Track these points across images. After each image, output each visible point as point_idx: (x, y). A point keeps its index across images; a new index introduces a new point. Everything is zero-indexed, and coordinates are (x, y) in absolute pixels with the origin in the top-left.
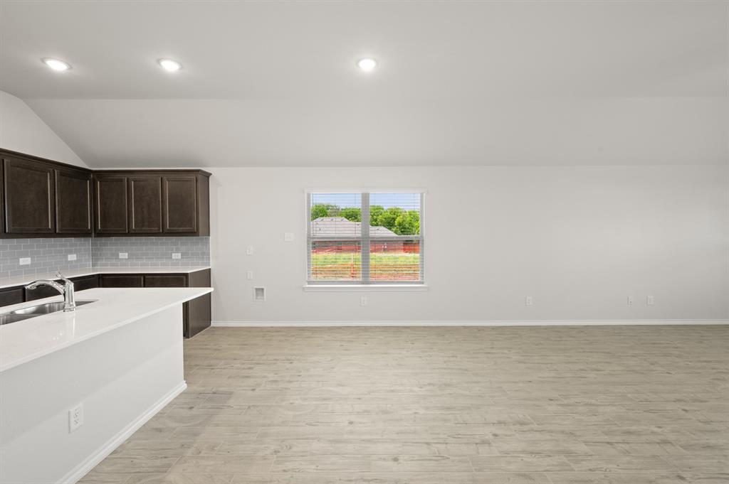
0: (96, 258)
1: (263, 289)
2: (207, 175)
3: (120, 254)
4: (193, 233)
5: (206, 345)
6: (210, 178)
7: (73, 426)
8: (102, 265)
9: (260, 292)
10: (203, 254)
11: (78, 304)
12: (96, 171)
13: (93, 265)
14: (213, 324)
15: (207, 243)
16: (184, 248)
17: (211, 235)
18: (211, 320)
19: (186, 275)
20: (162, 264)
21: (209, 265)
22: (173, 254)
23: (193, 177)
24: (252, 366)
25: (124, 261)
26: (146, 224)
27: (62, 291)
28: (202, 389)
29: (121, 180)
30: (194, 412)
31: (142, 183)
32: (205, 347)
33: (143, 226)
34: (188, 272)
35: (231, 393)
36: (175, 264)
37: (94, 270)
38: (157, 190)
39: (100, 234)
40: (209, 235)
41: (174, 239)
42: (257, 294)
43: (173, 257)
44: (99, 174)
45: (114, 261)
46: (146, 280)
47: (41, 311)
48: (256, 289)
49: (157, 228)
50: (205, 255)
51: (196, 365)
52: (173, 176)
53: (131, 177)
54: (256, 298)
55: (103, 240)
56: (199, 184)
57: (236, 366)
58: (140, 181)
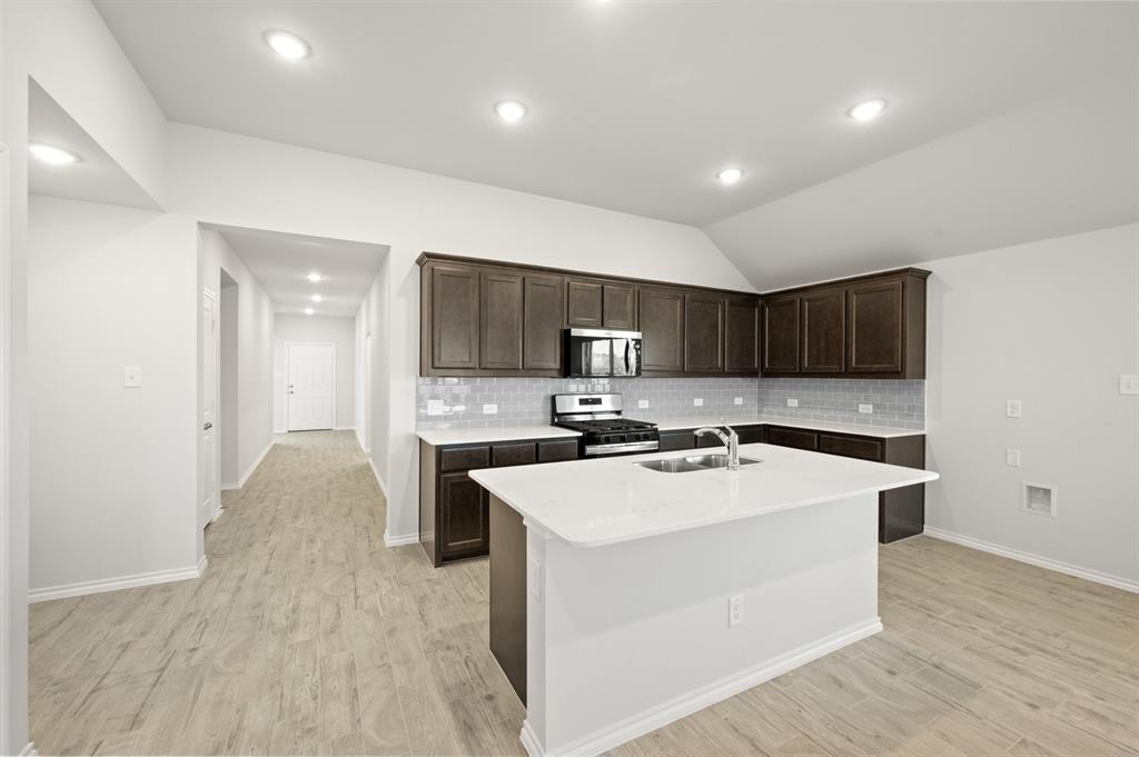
0: (762, 402)
1: (1047, 492)
2: (923, 276)
3: (789, 400)
4: (896, 373)
5: (916, 566)
6: (928, 281)
7: (734, 622)
8: (768, 413)
9: (1039, 495)
10: (912, 409)
11: (744, 461)
12: (765, 295)
13: (760, 412)
14: (927, 530)
15: (920, 391)
16: (878, 398)
17: (927, 376)
18: (923, 523)
19: (882, 440)
20: (844, 420)
21: (923, 429)
22: (861, 406)
23: (897, 282)
24: (1027, 649)
25: (793, 411)
26: (823, 360)
27: (726, 443)
28: (911, 647)
29: (792, 303)
30: (896, 682)
31: (819, 303)
32: (915, 569)
33: (818, 363)
34: (886, 436)
35: (976, 686)
36: (864, 420)
37: (760, 419)
38: (839, 310)
39: (768, 374)
40: (924, 378)
41: (862, 382)
42: (1030, 497)
43: (861, 411)
44: (769, 298)
45: (781, 409)
46: (821, 441)
47: (708, 463)
48: (1030, 489)
49: (837, 366)
50: (917, 411)
51: (900, 597)
52: (864, 286)
53: (805, 296)
54: (1029, 507)
55: (771, 381)
56: (908, 292)
57: (983, 631)
58: (816, 300)
